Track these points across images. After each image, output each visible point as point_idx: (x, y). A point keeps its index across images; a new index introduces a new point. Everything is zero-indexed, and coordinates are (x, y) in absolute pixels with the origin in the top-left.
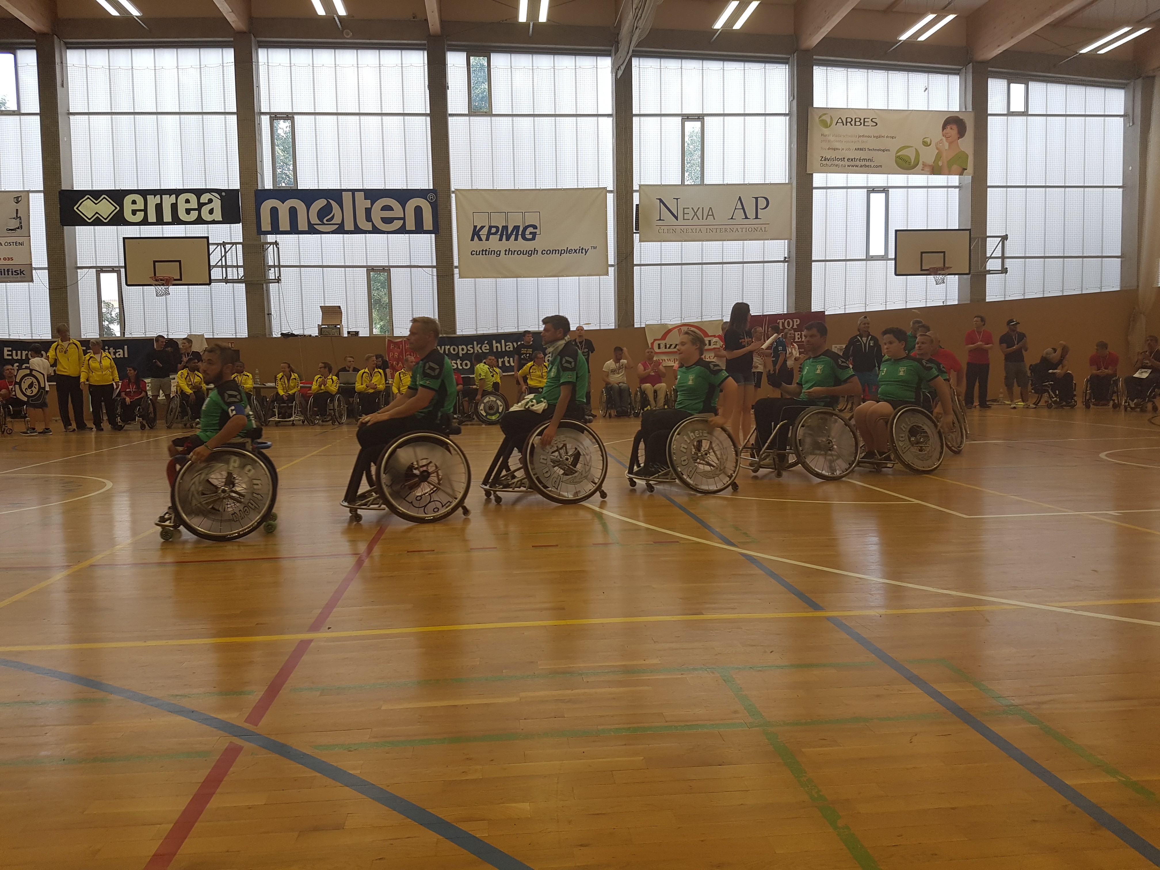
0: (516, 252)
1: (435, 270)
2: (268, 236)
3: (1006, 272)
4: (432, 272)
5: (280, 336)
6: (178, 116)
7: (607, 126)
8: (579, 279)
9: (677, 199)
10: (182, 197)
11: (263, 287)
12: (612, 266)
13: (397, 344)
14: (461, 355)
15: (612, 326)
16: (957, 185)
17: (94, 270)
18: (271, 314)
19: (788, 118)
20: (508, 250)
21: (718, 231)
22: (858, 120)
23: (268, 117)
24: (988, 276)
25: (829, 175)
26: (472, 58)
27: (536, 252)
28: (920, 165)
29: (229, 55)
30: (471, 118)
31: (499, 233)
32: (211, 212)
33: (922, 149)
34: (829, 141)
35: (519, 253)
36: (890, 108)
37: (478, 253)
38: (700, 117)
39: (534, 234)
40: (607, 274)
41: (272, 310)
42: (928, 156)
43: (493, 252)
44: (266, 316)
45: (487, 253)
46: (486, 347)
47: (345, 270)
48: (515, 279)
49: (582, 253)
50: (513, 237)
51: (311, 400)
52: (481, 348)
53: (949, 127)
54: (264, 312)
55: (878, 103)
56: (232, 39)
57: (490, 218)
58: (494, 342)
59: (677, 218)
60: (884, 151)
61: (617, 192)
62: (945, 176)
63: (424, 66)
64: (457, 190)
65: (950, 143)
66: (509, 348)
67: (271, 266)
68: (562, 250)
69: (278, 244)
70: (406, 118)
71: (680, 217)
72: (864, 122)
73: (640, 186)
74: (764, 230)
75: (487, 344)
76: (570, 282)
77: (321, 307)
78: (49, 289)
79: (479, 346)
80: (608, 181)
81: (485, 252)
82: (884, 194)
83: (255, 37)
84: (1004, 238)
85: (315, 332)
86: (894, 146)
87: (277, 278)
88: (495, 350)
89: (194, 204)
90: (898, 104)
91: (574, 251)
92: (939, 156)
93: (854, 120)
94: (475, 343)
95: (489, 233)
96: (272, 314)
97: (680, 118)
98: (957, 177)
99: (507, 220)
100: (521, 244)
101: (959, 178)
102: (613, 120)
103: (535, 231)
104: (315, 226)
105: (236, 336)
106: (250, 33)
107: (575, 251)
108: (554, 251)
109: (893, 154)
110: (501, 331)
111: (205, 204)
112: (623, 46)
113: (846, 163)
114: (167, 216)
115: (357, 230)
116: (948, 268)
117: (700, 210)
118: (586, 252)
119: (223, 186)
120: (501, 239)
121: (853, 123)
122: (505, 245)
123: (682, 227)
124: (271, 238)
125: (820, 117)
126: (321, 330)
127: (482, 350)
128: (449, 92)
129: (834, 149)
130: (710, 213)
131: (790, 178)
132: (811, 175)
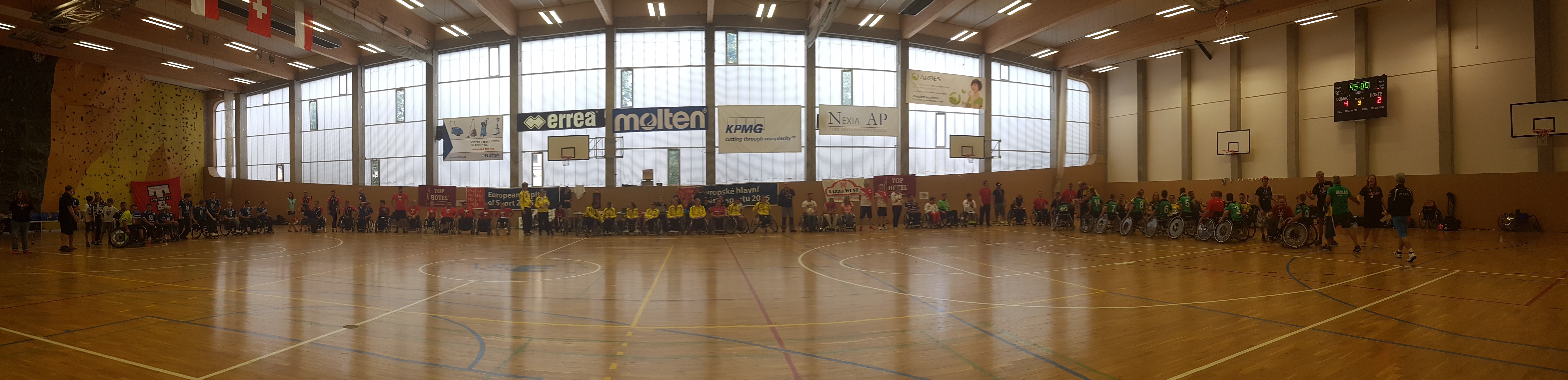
0: (750, 139)
2: (618, 133)
3: (1001, 157)
4: (704, 150)
5: (620, 186)
6: (574, 72)
7: (801, 73)
8: (784, 154)
10: (577, 114)
11: (613, 160)
12: (804, 146)
15: (802, 180)
17: (531, 153)
19: (896, 73)
20: (747, 138)
21: (861, 129)
23: (620, 70)
24: (992, 158)
25: (917, 104)
26: (728, 34)
27: (761, 139)
28: (961, 103)
29: (602, 38)
30: (727, 67)
31: (741, 129)
32: (590, 121)
34: (917, 87)
35: (752, 139)
36: (947, 73)
37: (729, 140)
38: (851, 70)
39: (761, 129)
40: (801, 151)
41: (617, 172)
43: (737, 139)
44: (614, 176)
47: (658, 151)
48: (749, 154)
49: (787, 140)
50: (749, 131)
53: (974, 85)
54: (614, 174)
55: (941, 69)
56: (605, 29)
57: (737, 120)
60: (944, 93)
61: (807, 107)
62: (972, 109)
63: (702, 40)
64: (718, 105)
65: (975, 93)
66: (745, 191)
67: (618, 150)
68: (776, 138)
69: (623, 138)
70: (693, 68)
72: (934, 79)
73: (820, 106)
74: (884, 130)
76: (779, 156)
77: (642, 169)
78: (511, 163)
80: (802, 101)
81: (733, 139)
82: (944, 116)
84: (1000, 140)
85: (639, 184)
86: (948, 91)
87: (622, 155)
89: (582, 118)
90: (950, 71)
92: (969, 99)
93: (930, 77)
95: (736, 129)
96: (618, 174)
97: (841, 70)
99: (746, 121)
100: (753, 135)
101: (979, 108)
102: (805, 69)
103: (761, 127)
104: (643, 127)
105: (595, 186)
106: (616, 28)
107: (783, 139)
108: (772, 139)
109: (948, 96)
110: (740, 182)
111: (588, 117)
112: (813, 32)
113: (926, 99)
114: (569, 125)
115: (665, 129)
116: (974, 155)
118: (791, 139)
119: (597, 107)
120: (742, 132)
121: (929, 79)
122: (744, 135)
123: (843, 128)
124: (619, 135)
125: (912, 75)
126: (642, 182)
128: (716, 54)
129: (920, 92)
131: (897, 105)
132: (908, 104)
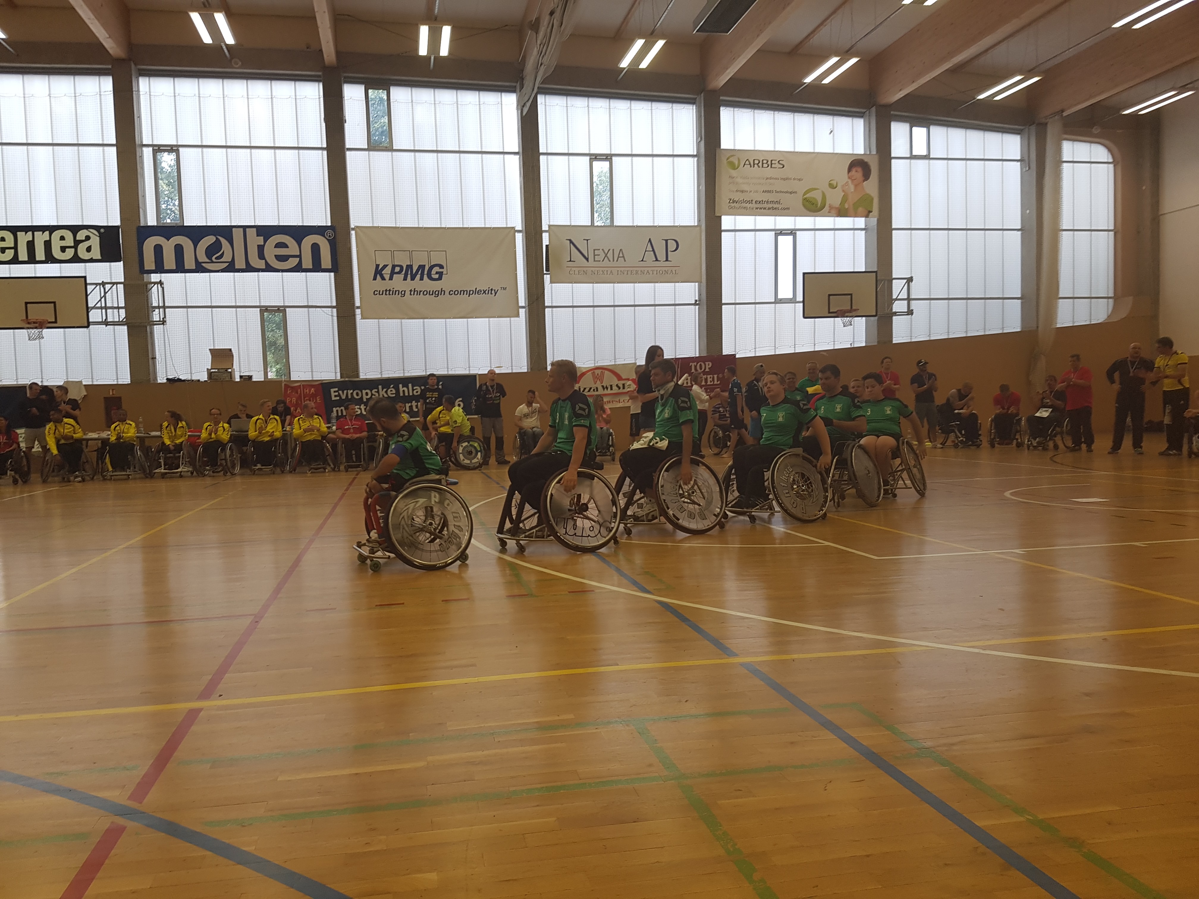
0: (422, 293)
1: (335, 310)
2: (152, 275)
3: (912, 314)
4: (332, 313)
5: (165, 381)
6: (51, 148)
7: (514, 164)
8: (489, 321)
9: (587, 240)
10: (57, 234)
11: (147, 329)
12: (523, 307)
13: (295, 389)
14: (365, 400)
15: (525, 370)
16: (863, 227)
18: (155, 358)
19: (696, 159)
20: (413, 290)
21: (629, 273)
22: (765, 162)
23: (151, 149)
24: (894, 318)
25: (737, 217)
26: (370, 91)
27: (443, 292)
28: (827, 207)
29: (107, 84)
30: (371, 153)
31: (403, 272)
32: (89, 249)
33: (829, 192)
34: (737, 184)
35: (425, 293)
36: (797, 150)
37: (381, 293)
38: (608, 157)
39: (441, 274)
40: (518, 315)
41: (157, 353)
42: (835, 198)
43: (397, 292)
44: (150, 361)
45: (391, 292)
46: (391, 391)
47: (236, 311)
48: (422, 320)
49: (491, 294)
50: (418, 276)
51: (200, 449)
52: (386, 392)
53: (854, 170)
54: (148, 356)
55: (784, 145)
56: (110, 67)
57: (393, 257)
58: (401, 386)
59: (587, 259)
60: (791, 193)
61: (526, 232)
62: (851, 219)
63: (319, 98)
64: (357, 227)
65: (856, 186)
66: (417, 392)
67: (155, 307)
68: (470, 291)
69: (163, 284)
70: (301, 151)
71: (591, 258)
72: (772, 164)
73: (550, 226)
74: (674, 272)
75: (393, 387)
76: (479, 324)
77: (210, 350)
79: (385, 390)
80: (517, 221)
81: (387, 292)
82: (792, 236)
83: (135, 65)
84: (910, 280)
85: (204, 377)
86: (801, 188)
87: (161, 320)
88: (401, 395)
89: (69, 241)
90: (804, 146)
91: (483, 292)
92: (845, 199)
93: (761, 162)
94: (380, 387)
95: (393, 273)
96: (157, 357)
97: (588, 158)
98: (863, 219)
99: (411, 258)
100: (427, 284)
101: (865, 220)
102: (519, 158)
103: (441, 270)
104: (204, 265)
105: (117, 382)
106: (130, 60)
107: (485, 292)
108: (462, 292)
109: (799, 197)
110: (407, 374)
111: (82, 241)
112: (528, 83)
113: (754, 205)
114: (40, 254)
115: (249, 269)
116: (855, 310)
117: (611, 251)
118: (496, 294)
119: (102, 222)
120: (405, 279)
121: (760, 164)
122: (409, 285)
123: (593, 269)
124: (155, 277)
125: (728, 159)
126: (210, 374)
127: (387, 394)
128: (347, 126)
129: (742, 192)
130: (621, 255)
131: (699, 221)
132: (720, 218)
